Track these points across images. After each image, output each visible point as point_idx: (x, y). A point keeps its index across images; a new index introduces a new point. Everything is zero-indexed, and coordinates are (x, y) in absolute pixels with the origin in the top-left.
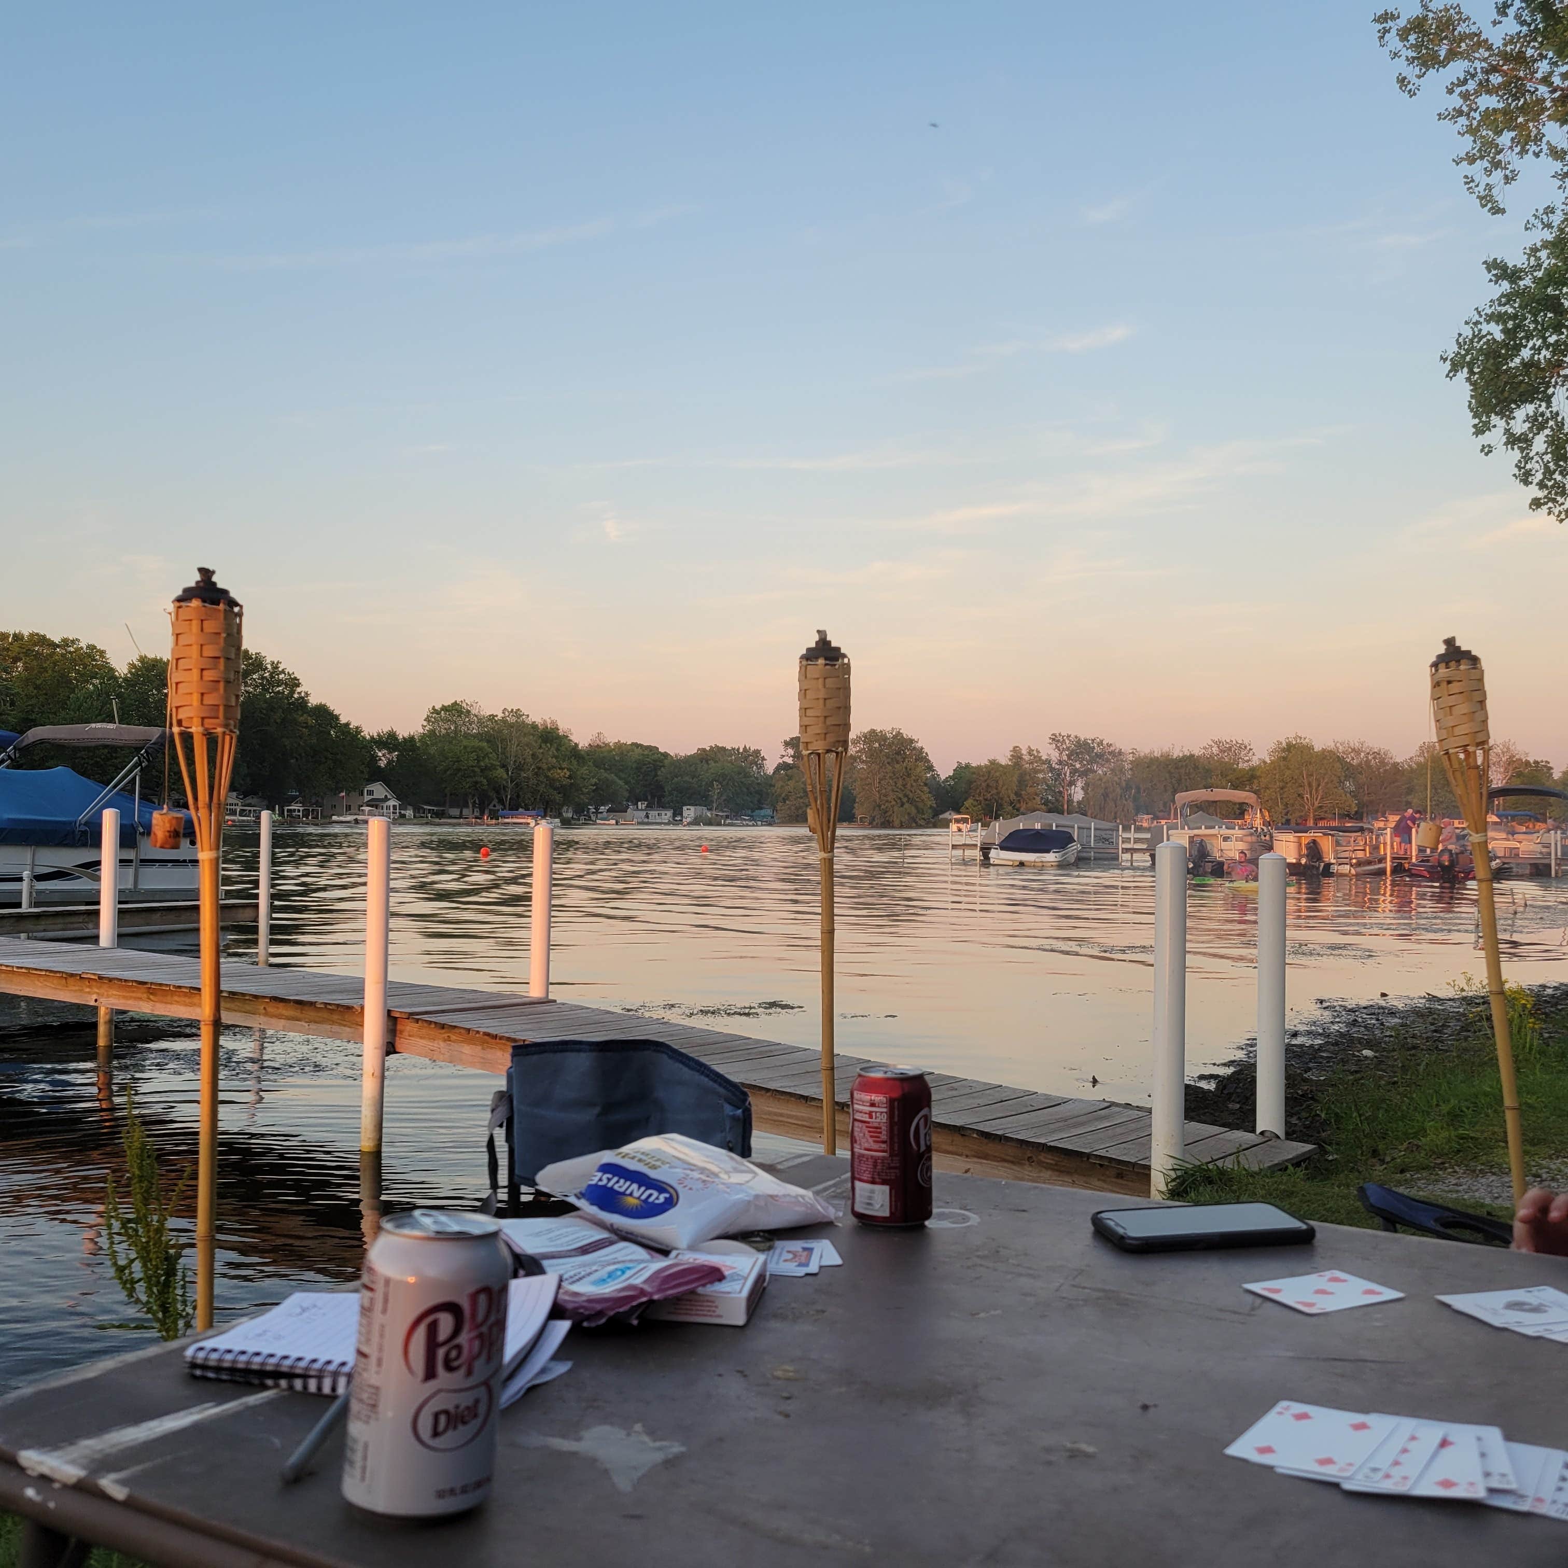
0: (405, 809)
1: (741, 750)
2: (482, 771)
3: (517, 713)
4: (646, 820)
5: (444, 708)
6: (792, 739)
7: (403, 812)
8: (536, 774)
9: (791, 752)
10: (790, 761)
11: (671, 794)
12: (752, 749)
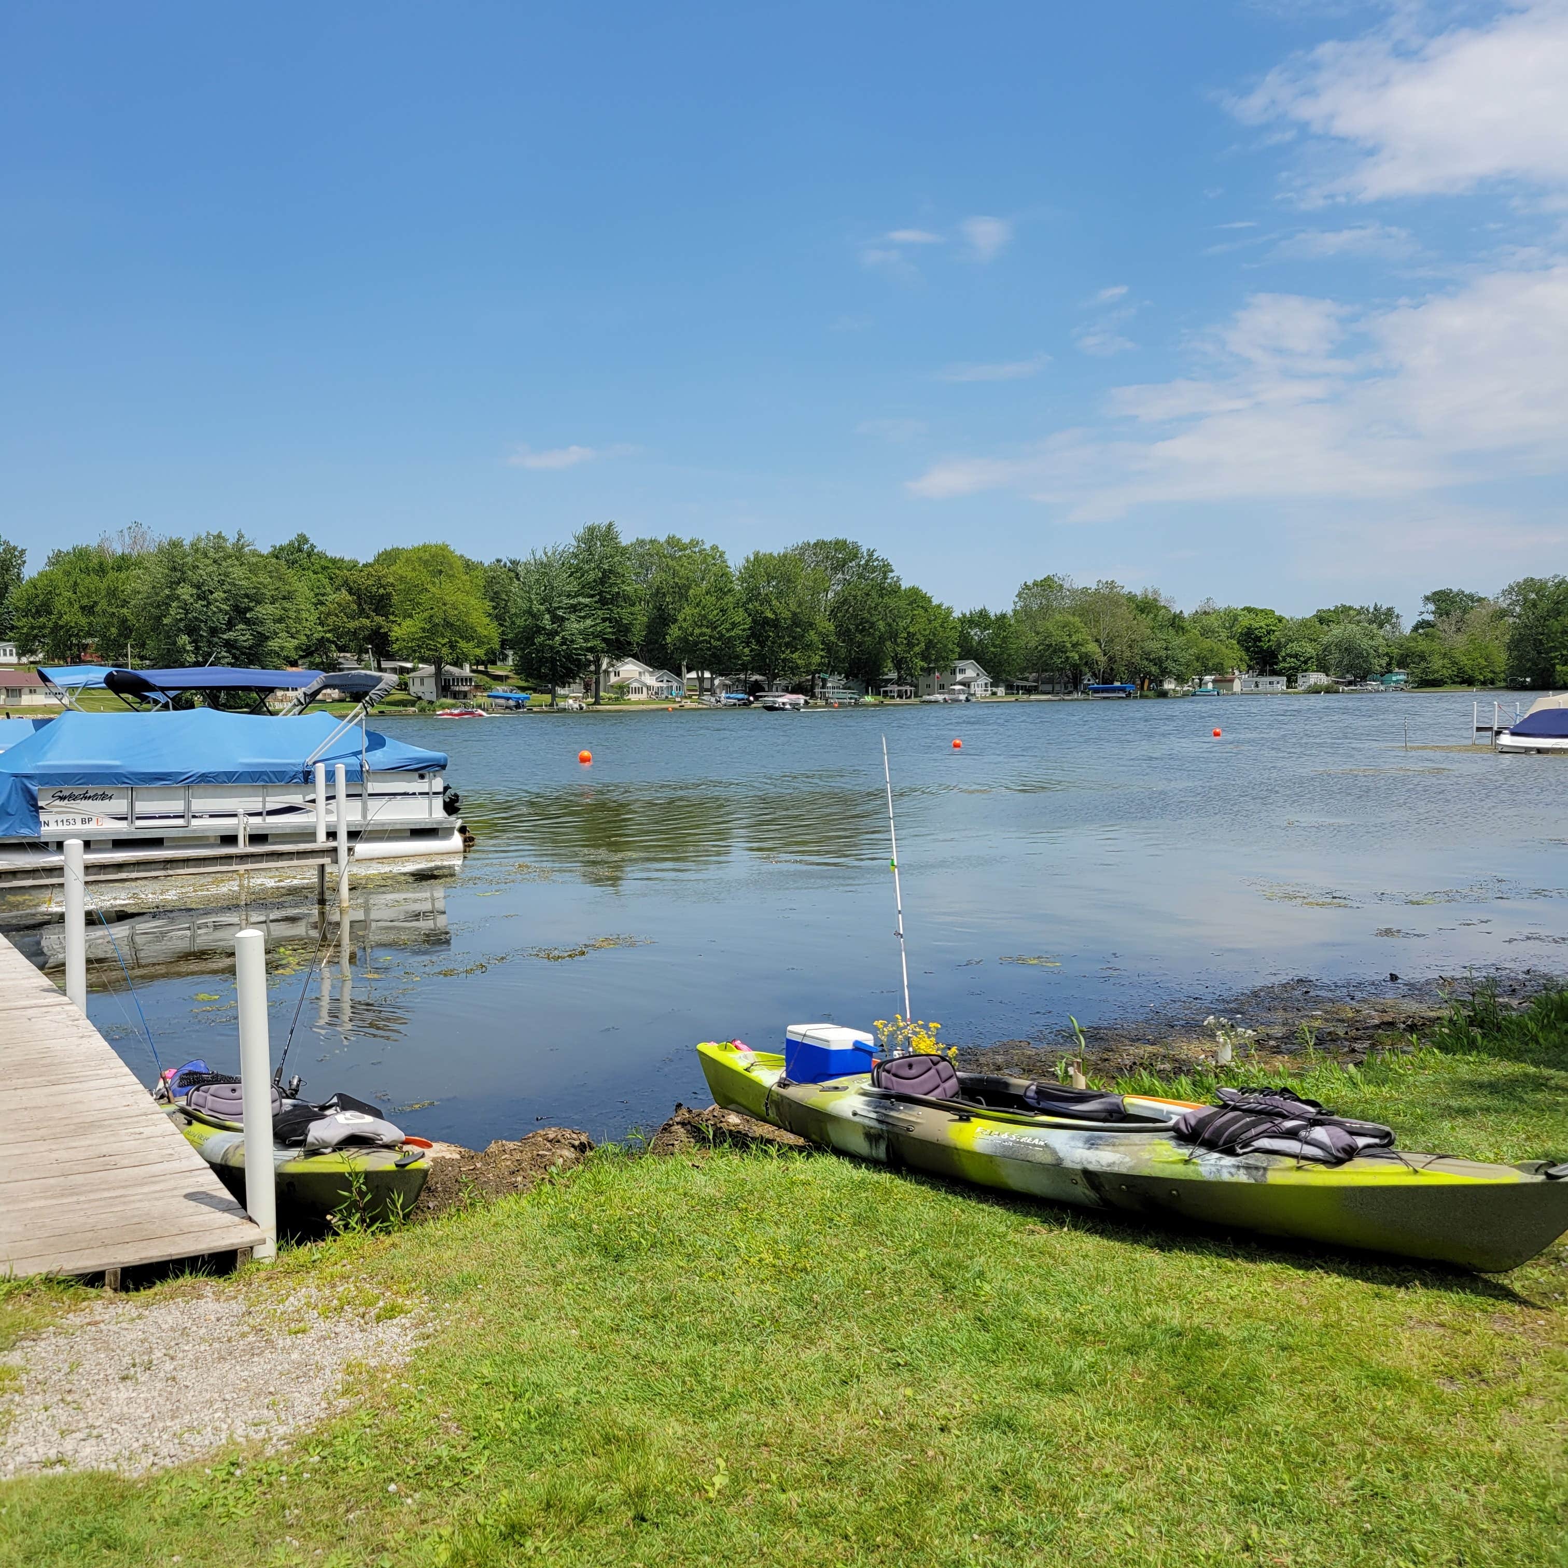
0: (997, 686)
1: (1371, 610)
2: (1073, 646)
3: (1111, 585)
4: (1255, 689)
5: (1035, 584)
6: (1435, 594)
7: (994, 689)
8: (1130, 646)
9: (1431, 607)
10: (1430, 617)
11: (1284, 660)
12: (1384, 607)
